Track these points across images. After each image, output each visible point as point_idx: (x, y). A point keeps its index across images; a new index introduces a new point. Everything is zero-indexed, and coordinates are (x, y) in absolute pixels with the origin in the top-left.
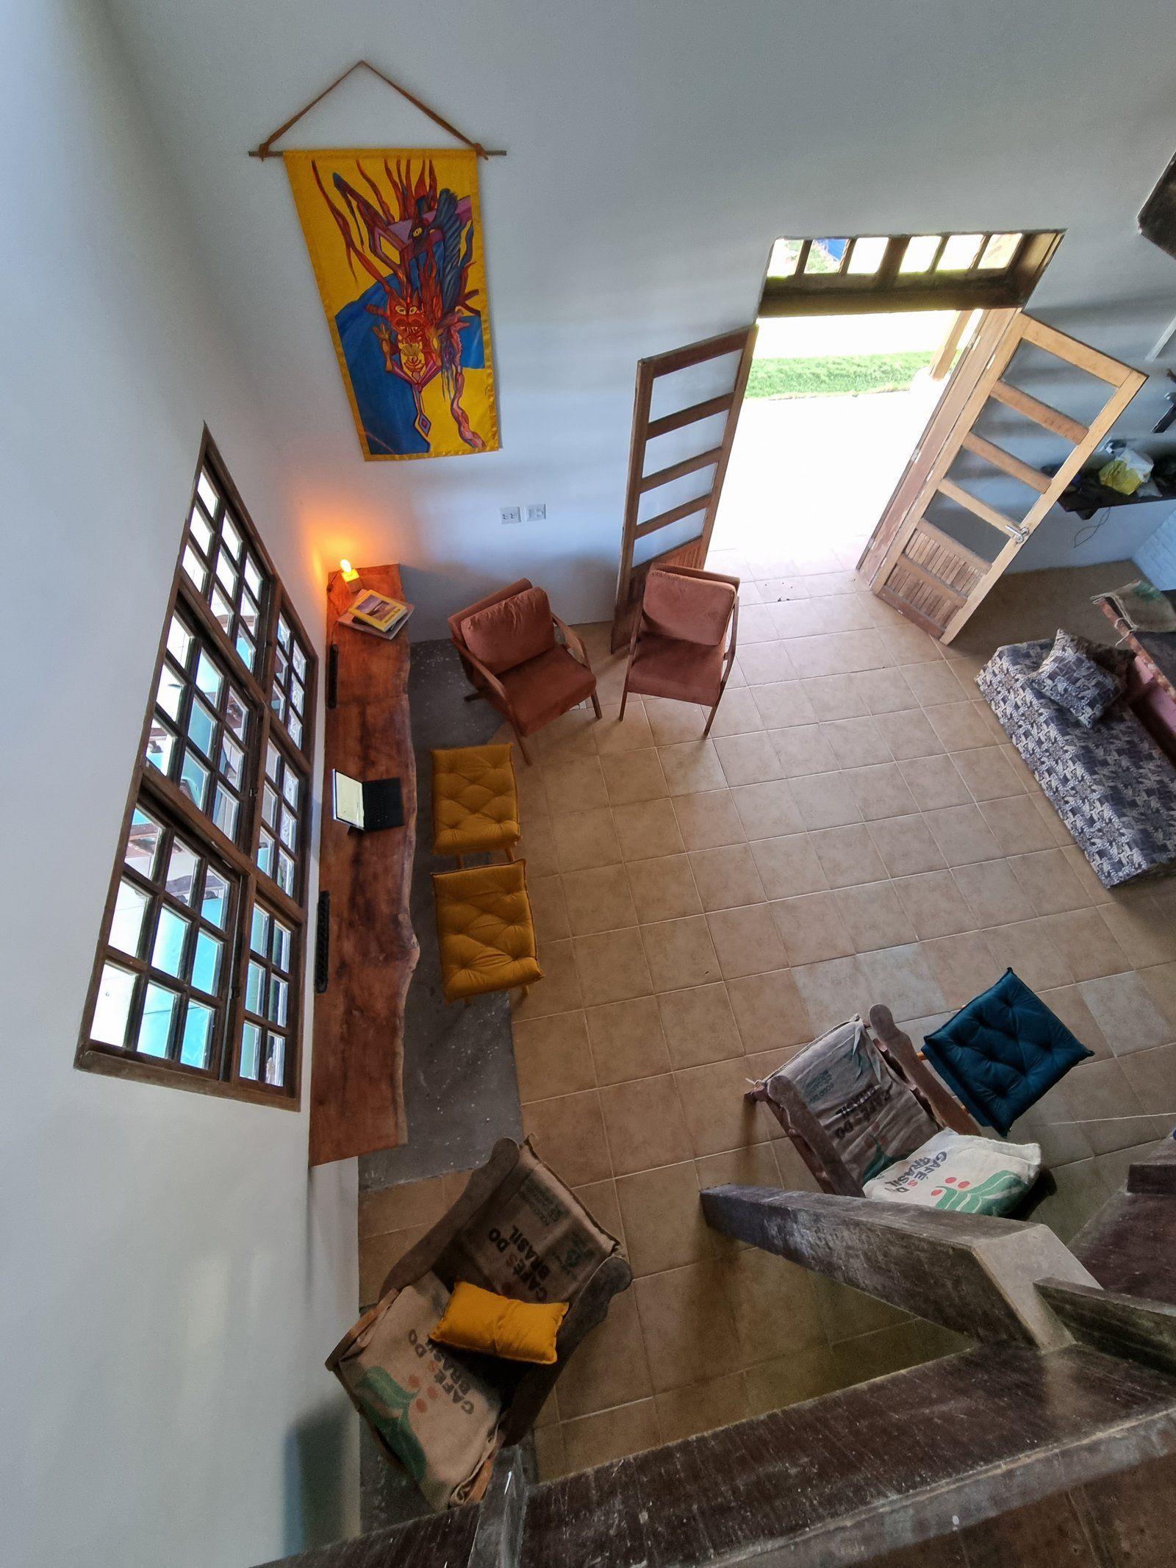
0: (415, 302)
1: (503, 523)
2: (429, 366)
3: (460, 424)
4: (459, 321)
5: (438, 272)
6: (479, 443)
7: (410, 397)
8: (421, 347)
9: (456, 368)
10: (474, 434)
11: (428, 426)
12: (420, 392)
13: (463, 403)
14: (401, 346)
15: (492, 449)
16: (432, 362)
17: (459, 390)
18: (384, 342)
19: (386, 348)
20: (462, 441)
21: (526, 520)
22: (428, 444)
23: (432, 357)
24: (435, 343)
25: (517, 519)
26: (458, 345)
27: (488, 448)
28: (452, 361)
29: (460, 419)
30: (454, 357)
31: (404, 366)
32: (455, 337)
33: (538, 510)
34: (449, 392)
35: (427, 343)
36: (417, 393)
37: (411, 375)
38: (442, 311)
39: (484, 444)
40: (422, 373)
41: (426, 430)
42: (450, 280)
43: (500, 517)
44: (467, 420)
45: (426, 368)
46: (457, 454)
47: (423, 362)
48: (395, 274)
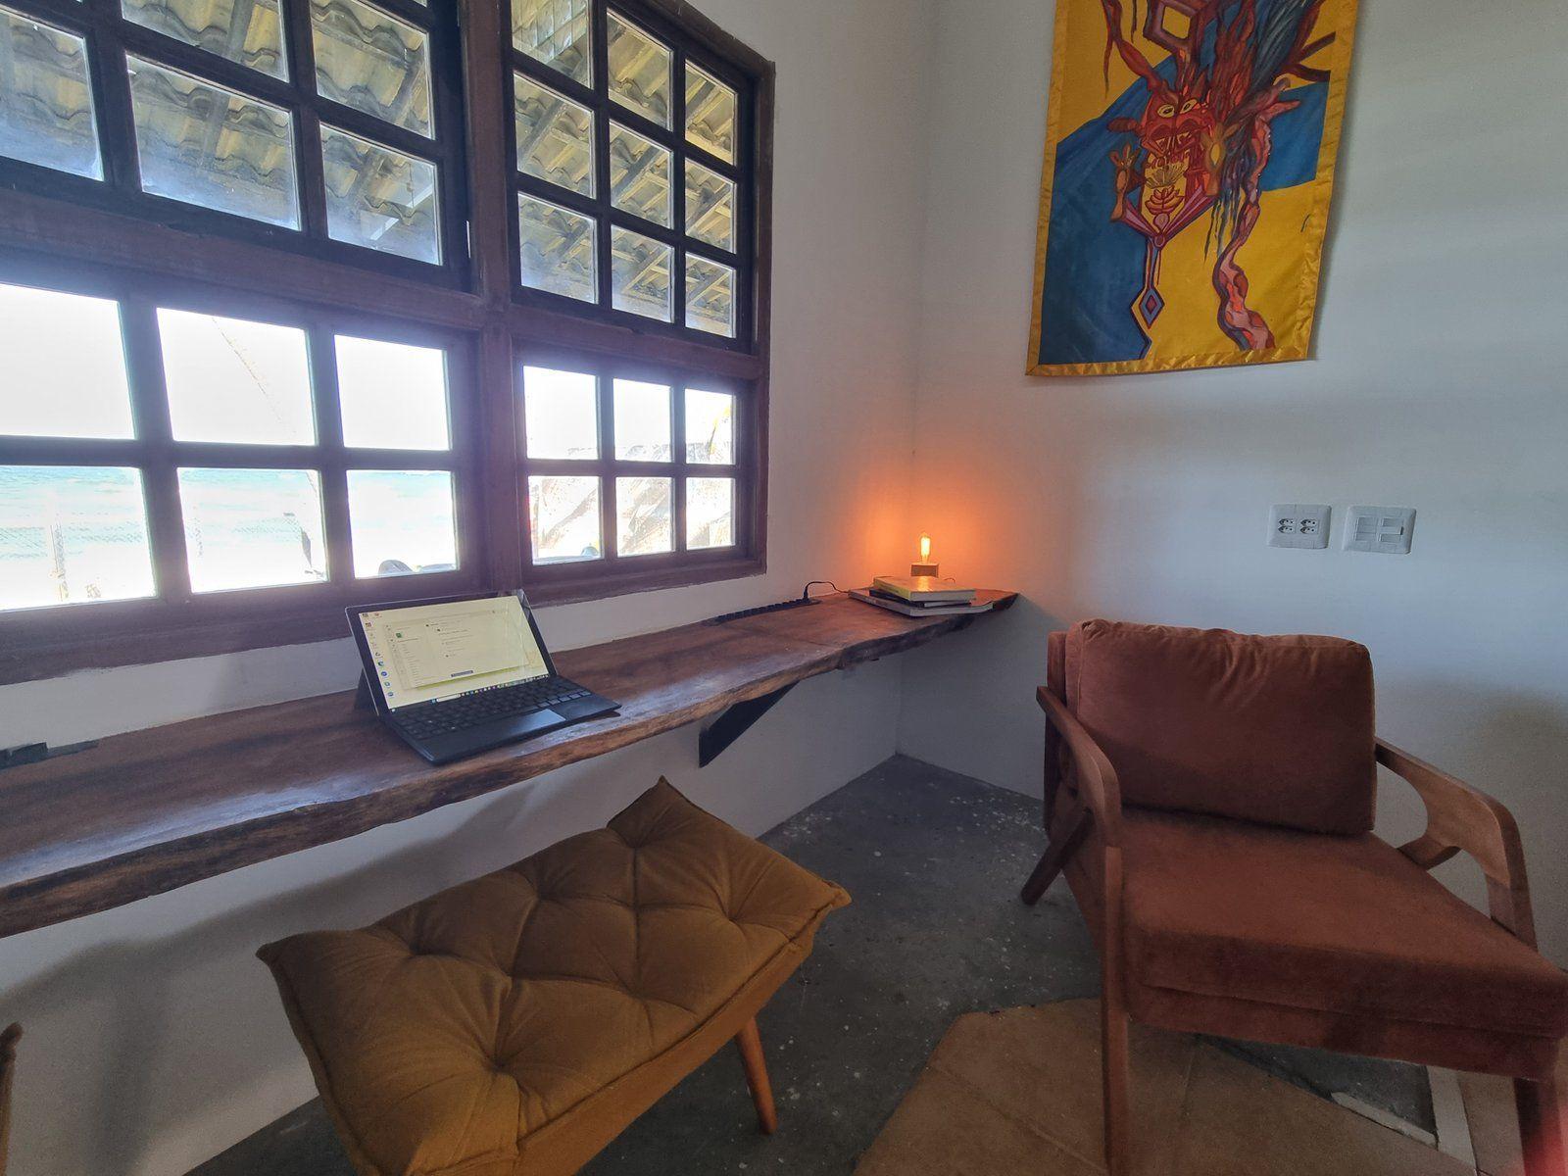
0: (1197, 90)
1: (1275, 543)
2: (1190, 202)
3: (1224, 298)
4: (1276, 101)
5: (1255, 31)
6: (1260, 337)
7: (1139, 258)
8: (1185, 168)
9: (1248, 194)
10: (1253, 316)
11: (1155, 312)
12: (1160, 249)
13: (1243, 257)
14: (1149, 173)
15: (1291, 357)
16: (1199, 191)
17: (1240, 235)
18: (1122, 173)
19: (1122, 181)
20: (1221, 333)
21: (1344, 543)
22: (1147, 342)
23: (1201, 183)
24: (1216, 155)
25: (1314, 536)
26: (1263, 149)
27: (1279, 353)
28: (1243, 182)
29: (1228, 286)
30: (1249, 173)
31: (1144, 205)
32: (1260, 134)
33: (1386, 523)
34: (1220, 242)
35: (1198, 158)
36: (1155, 250)
37: (1151, 221)
38: (1246, 92)
39: (1270, 343)
40: (1172, 215)
41: (1150, 318)
42: (1279, 34)
43: (1271, 526)
44: (1242, 290)
45: (1186, 202)
46: (1200, 366)
47: (1182, 193)
48: (1175, 57)
